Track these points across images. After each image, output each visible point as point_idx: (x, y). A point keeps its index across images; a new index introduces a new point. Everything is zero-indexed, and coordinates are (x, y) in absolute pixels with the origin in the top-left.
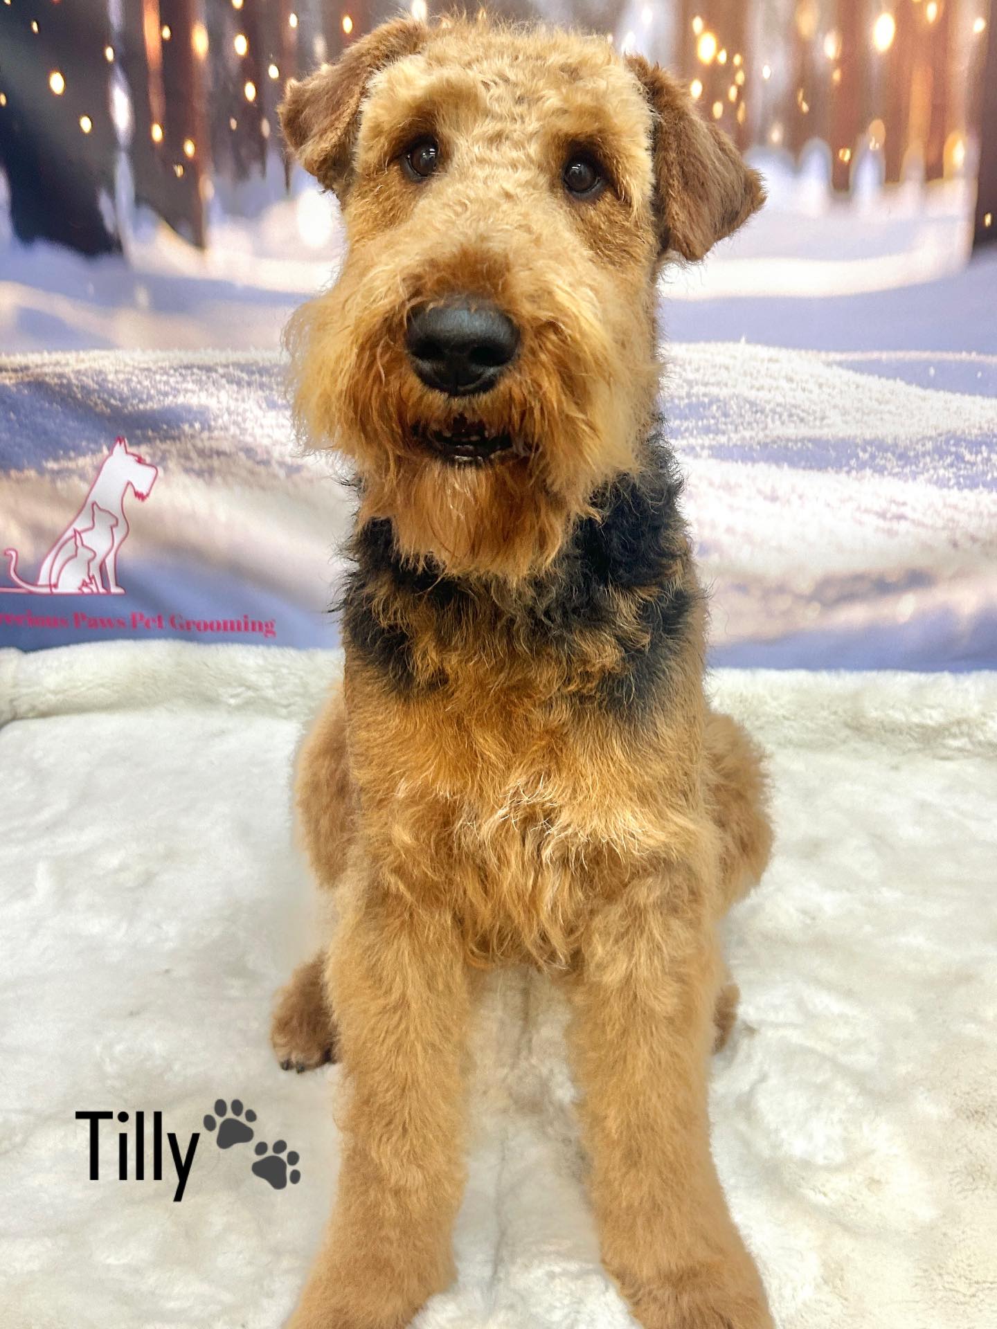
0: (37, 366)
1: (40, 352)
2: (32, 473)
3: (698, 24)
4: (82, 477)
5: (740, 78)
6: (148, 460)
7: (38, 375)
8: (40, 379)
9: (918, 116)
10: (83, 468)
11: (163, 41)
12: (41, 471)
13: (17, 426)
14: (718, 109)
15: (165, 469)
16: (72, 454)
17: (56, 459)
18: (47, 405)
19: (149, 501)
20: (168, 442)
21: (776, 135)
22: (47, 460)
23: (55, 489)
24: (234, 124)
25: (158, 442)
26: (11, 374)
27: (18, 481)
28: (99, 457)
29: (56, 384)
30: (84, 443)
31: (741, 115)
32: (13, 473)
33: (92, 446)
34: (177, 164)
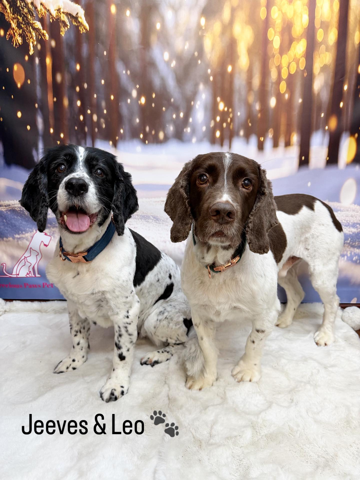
0: (13, 205)
1: (14, 200)
2: (11, 239)
3: (219, 99)
4: (27, 240)
5: (231, 115)
6: (48, 234)
7: (13, 207)
8: (14, 209)
9: (283, 128)
10: (27, 237)
11: (54, 102)
12: (14, 238)
13: (6, 224)
14: (225, 125)
15: (54, 237)
16: (24, 232)
17: (19, 234)
18: (16, 217)
19: (48, 247)
20: (55, 228)
21: (242, 133)
22: (16, 234)
23: (18, 244)
24: (76, 128)
25: (51, 228)
26: (4, 207)
27: (6, 241)
28: (33, 233)
29: (19, 210)
30: (28, 229)
31: (231, 127)
32: (5, 239)
33: (30, 230)
34: (58, 141)
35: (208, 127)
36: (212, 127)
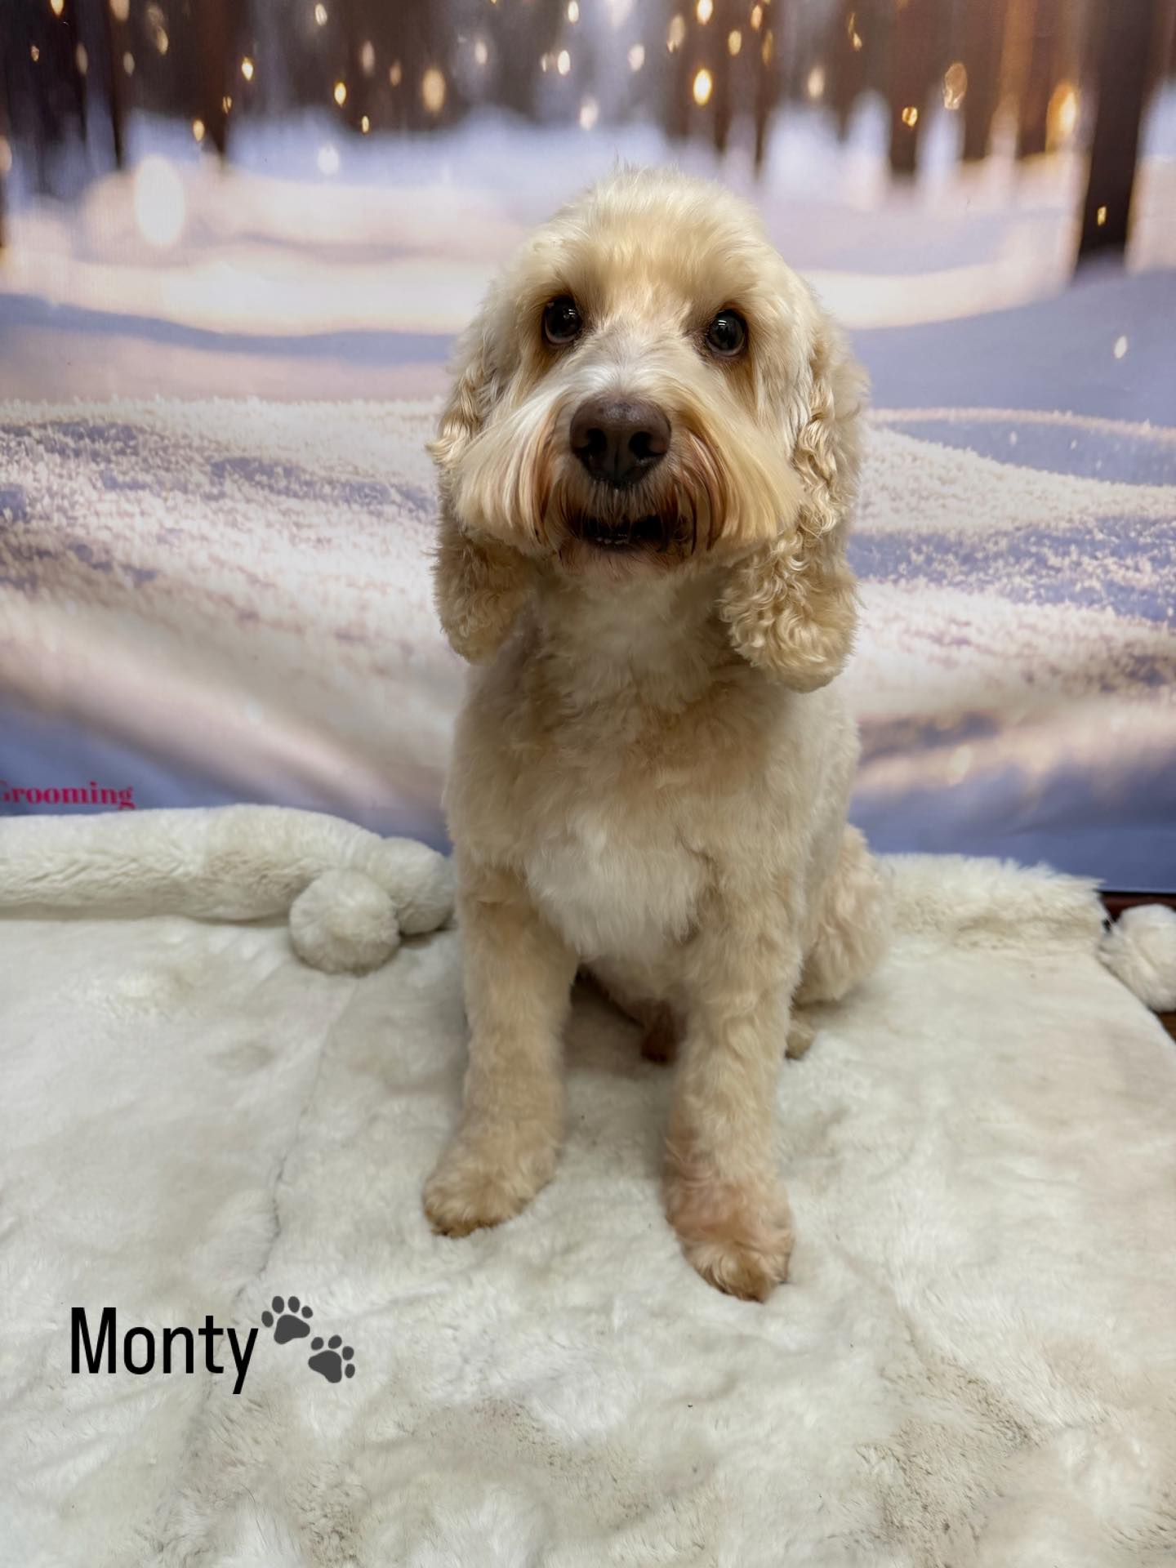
9: (1013, 60)
14: (735, 41)
21: (816, 84)
31: (766, 52)
35: (654, 49)
36: (675, 49)
